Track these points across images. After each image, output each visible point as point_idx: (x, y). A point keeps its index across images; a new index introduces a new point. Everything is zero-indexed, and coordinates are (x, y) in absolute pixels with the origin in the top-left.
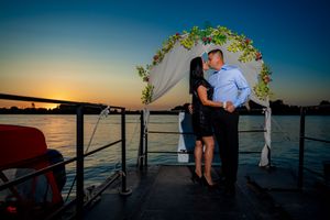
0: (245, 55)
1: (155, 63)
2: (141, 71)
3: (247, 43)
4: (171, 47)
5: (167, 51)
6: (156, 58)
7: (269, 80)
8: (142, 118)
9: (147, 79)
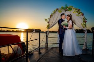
1: (50, 17)
2: (46, 20)
3: (79, 10)
6: (51, 16)
7: (86, 22)
8: (46, 34)
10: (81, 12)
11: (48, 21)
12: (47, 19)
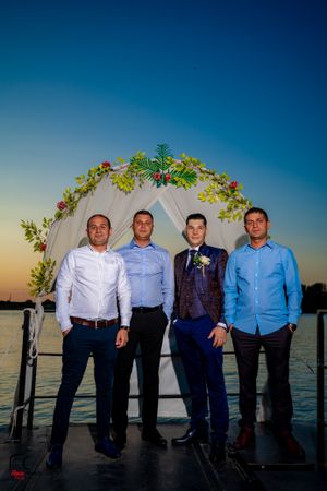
0: (230, 210)
1: (59, 216)
2: (30, 231)
3: (233, 187)
4: (91, 187)
5: (84, 193)
6: (61, 206)
9: (42, 247)
10: (242, 202)
11: (43, 236)
12: (39, 226)
